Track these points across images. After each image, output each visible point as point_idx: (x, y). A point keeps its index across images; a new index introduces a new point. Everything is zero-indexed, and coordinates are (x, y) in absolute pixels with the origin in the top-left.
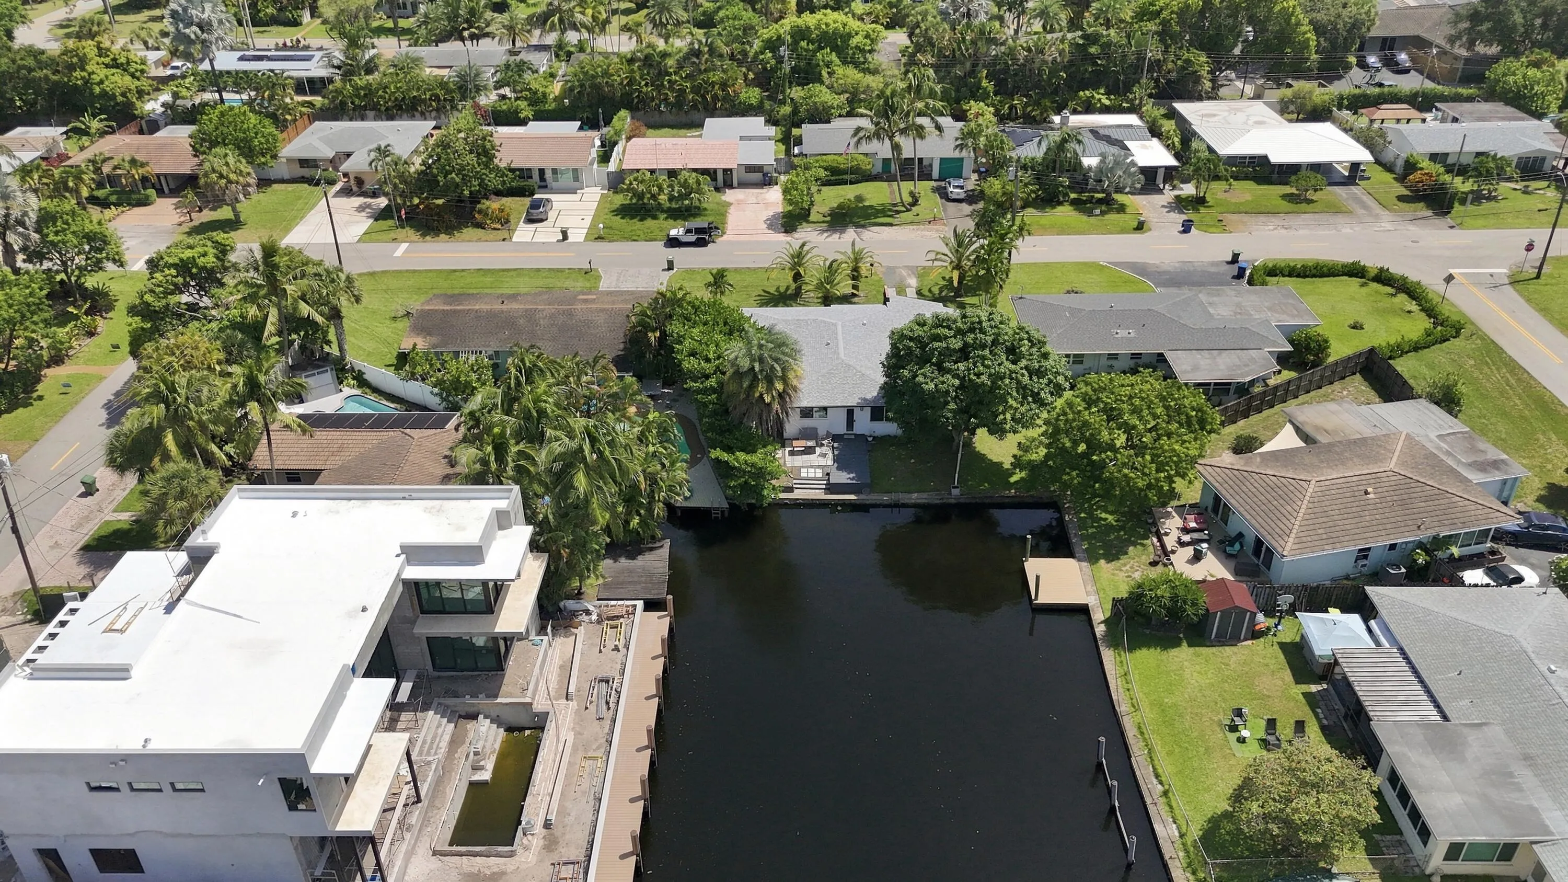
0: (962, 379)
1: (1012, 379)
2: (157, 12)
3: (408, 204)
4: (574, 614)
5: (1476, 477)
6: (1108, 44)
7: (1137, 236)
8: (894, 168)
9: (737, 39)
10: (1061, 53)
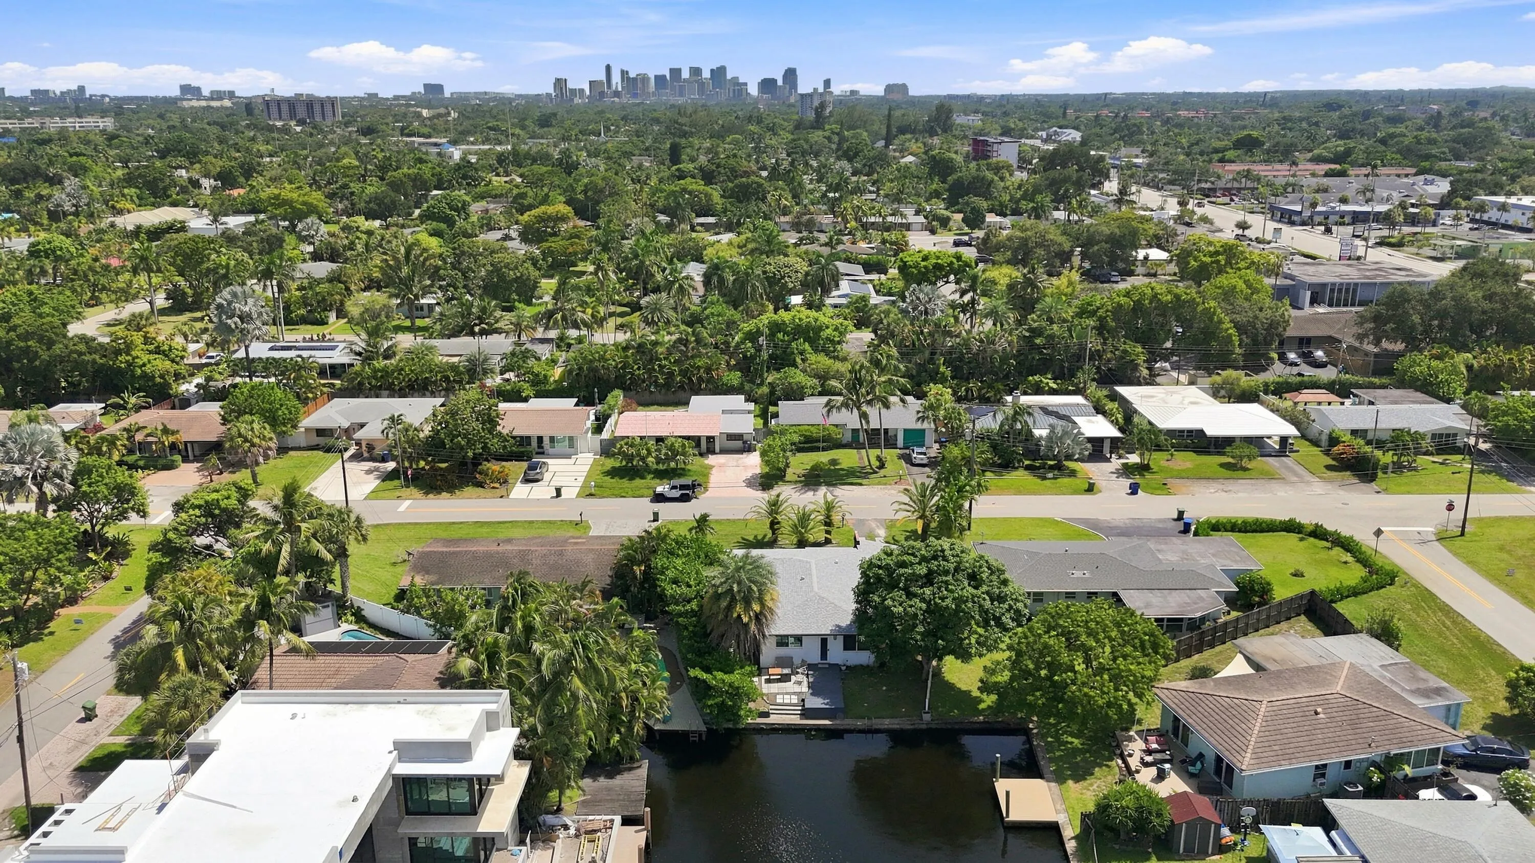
0: (928, 603)
1: (974, 602)
2: (199, 314)
3: (414, 466)
4: (552, 828)
5: (1420, 702)
6: (1051, 337)
7: (1088, 497)
8: (862, 437)
9: (720, 332)
10: (1010, 343)
